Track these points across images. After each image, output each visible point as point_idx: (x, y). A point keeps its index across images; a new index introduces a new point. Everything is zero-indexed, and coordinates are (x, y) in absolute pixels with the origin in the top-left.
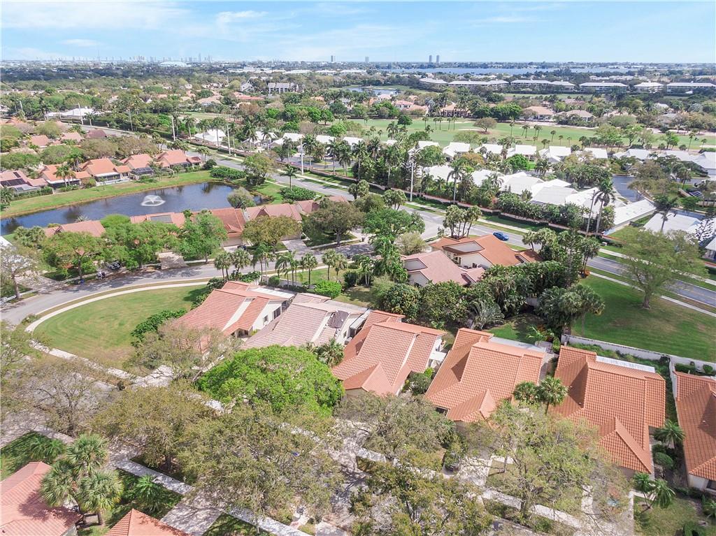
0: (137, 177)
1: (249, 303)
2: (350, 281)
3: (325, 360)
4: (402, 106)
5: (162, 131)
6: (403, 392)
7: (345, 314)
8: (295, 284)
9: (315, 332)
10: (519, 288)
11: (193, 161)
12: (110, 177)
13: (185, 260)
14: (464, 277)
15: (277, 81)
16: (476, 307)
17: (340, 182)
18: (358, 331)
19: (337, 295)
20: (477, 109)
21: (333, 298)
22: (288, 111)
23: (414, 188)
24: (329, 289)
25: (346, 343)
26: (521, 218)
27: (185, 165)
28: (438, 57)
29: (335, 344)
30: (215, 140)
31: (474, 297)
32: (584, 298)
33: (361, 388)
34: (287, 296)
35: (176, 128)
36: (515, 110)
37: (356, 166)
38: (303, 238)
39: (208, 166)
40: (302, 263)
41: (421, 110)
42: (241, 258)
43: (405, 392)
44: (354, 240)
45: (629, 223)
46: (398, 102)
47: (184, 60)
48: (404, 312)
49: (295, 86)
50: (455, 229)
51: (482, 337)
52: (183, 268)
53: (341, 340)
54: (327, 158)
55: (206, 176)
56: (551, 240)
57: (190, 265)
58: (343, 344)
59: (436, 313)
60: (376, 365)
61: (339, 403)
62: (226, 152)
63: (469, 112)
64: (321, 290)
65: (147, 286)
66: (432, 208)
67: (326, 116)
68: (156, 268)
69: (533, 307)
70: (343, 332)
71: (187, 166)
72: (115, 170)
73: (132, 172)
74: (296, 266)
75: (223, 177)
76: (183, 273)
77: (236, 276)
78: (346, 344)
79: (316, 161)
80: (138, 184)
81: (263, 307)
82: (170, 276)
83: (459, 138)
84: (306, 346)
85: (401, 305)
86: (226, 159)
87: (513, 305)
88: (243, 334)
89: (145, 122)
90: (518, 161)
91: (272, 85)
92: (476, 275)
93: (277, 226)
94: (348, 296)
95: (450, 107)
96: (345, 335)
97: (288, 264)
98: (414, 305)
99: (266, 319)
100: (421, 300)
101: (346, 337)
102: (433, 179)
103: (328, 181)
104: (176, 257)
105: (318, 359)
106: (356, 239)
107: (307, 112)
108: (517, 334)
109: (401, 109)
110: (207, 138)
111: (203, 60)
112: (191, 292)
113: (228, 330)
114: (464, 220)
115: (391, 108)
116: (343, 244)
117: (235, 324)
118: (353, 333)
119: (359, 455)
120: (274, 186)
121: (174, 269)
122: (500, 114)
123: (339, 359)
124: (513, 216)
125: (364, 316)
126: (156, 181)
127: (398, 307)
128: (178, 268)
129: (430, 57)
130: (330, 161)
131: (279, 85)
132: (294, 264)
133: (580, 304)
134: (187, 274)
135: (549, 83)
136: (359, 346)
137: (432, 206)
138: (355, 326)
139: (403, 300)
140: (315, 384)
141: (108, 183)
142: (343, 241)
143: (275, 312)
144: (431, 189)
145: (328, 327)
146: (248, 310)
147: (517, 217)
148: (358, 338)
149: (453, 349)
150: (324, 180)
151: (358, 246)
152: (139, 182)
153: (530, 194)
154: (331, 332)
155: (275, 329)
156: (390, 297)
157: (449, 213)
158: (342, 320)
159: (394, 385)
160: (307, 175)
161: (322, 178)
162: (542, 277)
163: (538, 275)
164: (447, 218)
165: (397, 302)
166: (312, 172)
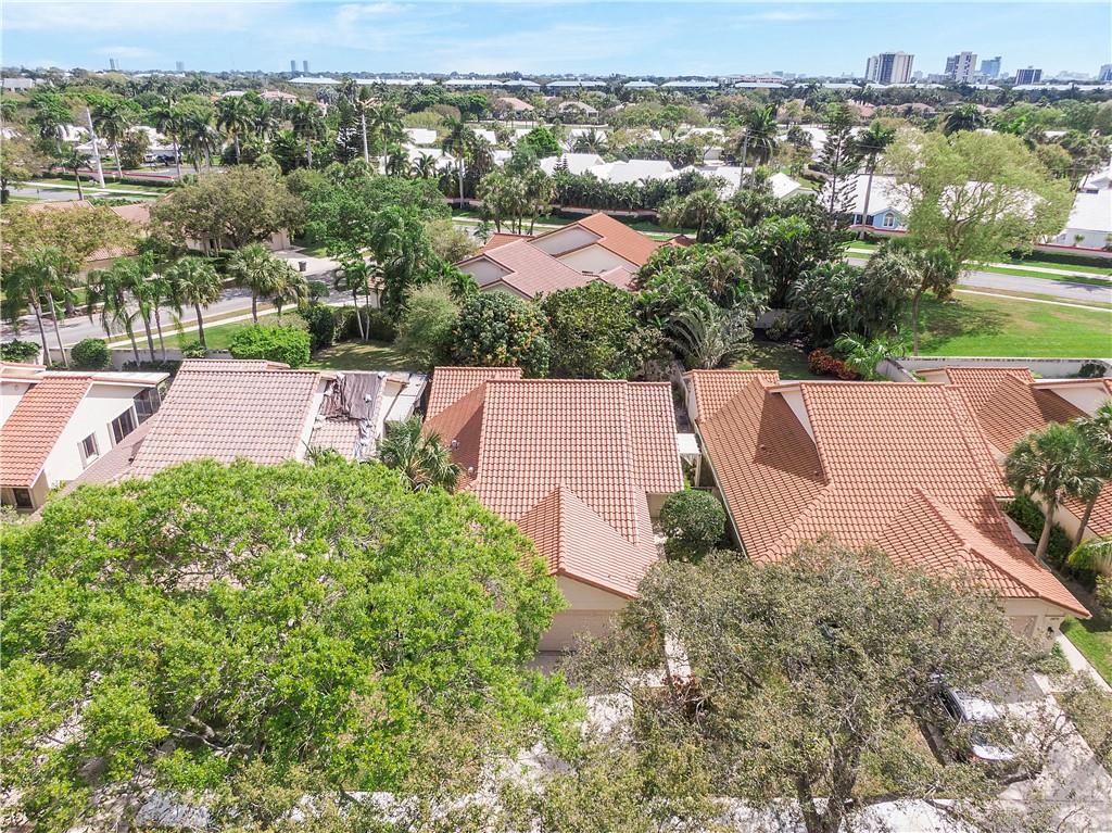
1: (15, 398)
2: (320, 331)
8: (159, 356)
9: (295, 436)
16: (684, 327)
19: (303, 359)
33: (561, 572)
34: (146, 378)
36: (478, 101)
51: (759, 377)
60: (554, 495)
64: (254, 348)
69: (760, 329)
70: (378, 432)
79: (129, 165)
81: (73, 405)
85: (509, 344)
94: (324, 367)
99: (88, 445)
127: (502, 349)
129: (293, 63)
135: (502, 84)
138: (401, 417)
139: (513, 328)
143: (115, 423)
145: (324, 424)
149: (703, 420)
150: (159, 191)
154: (342, 435)
155: (138, 456)
156: (471, 329)
157: (487, 191)
158: (368, 397)
159: (638, 539)
160: (111, 188)
161: (153, 189)
162: (776, 253)
163: (765, 252)
164: (486, 201)
165: (497, 338)
166: (124, 182)
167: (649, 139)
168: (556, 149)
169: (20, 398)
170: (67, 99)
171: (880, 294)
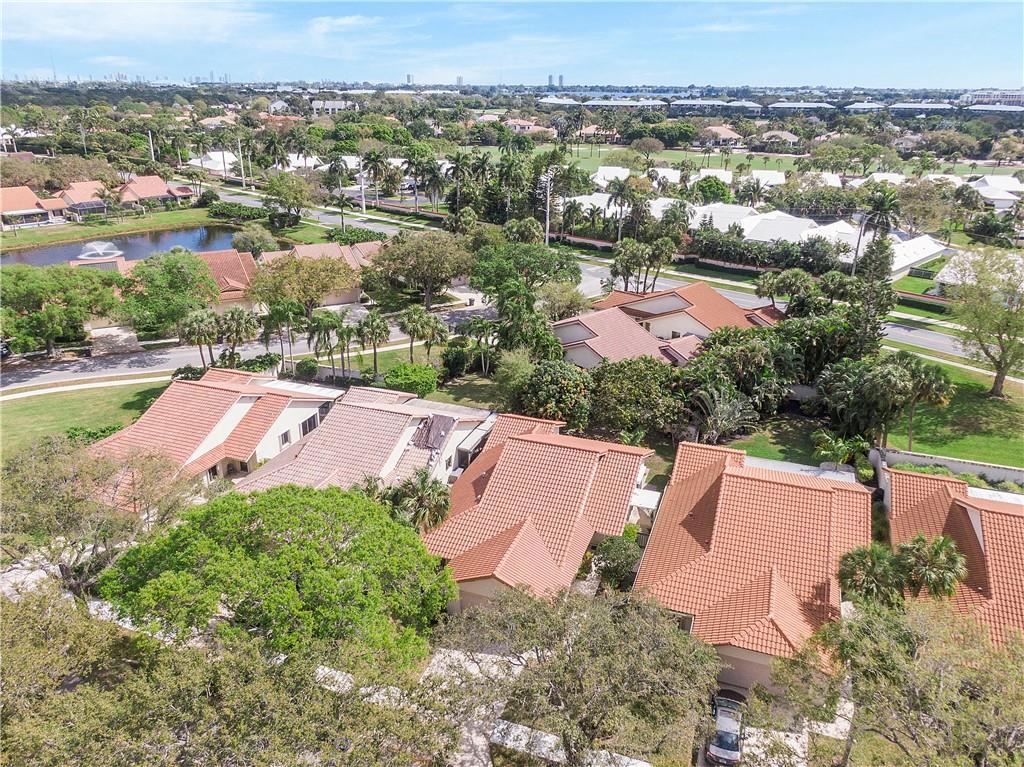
0: (79, 218)
1: (248, 406)
2: (454, 366)
3: (408, 517)
4: (518, 128)
5: (136, 157)
6: (578, 578)
7: (447, 423)
8: (347, 374)
9: (386, 456)
10: (779, 364)
11: (178, 194)
12: (28, 218)
13: (140, 339)
14: (665, 351)
15: (325, 99)
16: (702, 402)
17: (427, 222)
18: (475, 456)
19: (430, 390)
20: (630, 131)
21: (422, 396)
22: (342, 129)
23: (551, 224)
24: (414, 378)
25: (452, 480)
26: (734, 266)
27: (164, 200)
28: (561, 78)
29: (430, 480)
30: (220, 167)
31: (697, 383)
32: (914, 375)
33: (493, 576)
34: (331, 393)
35: (156, 151)
36: (687, 131)
37: (454, 194)
38: (364, 300)
39: (203, 202)
40: (360, 332)
41: (546, 132)
42: (239, 324)
43: (585, 578)
44: (455, 303)
45: (907, 272)
46: (511, 122)
47: (187, 79)
48: (564, 415)
49: (354, 106)
50: (631, 279)
51: (729, 456)
52: (133, 353)
53: (441, 473)
54: (406, 192)
55: (201, 216)
56: (807, 287)
57: (148, 348)
58: (445, 482)
59: (627, 413)
60: (521, 524)
61: (445, 621)
62: (239, 184)
63: (618, 136)
64: (399, 380)
65: (56, 385)
66: (584, 256)
67: (401, 138)
68: (80, 354)
69: (797, 402)
70: (445, 457)
71: (168, 202)
72: (39, 205)
73: (70, 209)
74: (349, 336)
75: (229, 217)
76: (132, 362)
77: (230, 361)
78: (450, 482)
79: (387, 193)
80: (77, 228)
81: (278, 413)
82: (106, 367)
83: (610, 162)
84: (365, 486)
85: (558, 402)
86: (239, 194)
87: (770, 396)
88: (236, 468)
89: (108, 145)
90: (710, 186)
91: (318, 104)
92: (685, 347)
93: (313, 274)
94: (449, 393)
95: (591, 130)
96: (448, 464)
97: (332, 334)
98: (584, 402)
99: (285, 437)
100: (593, 391)
101: (451, 469)
102: (583, 209)
103: (406, 221)
104: (123, 335)
105: (393, 515)
106: (459, 302)
107: (371, 132)
108: (780, 451)
109: (517, 131)
110: (207, 165)
111: (217, 80)
112: (139, 394)
113: (200, 461)
114: (648, 263)
115: (501, 129)
116: (438, 310)
117: (218, 448)
118: (464, 459)
119: (496, 738)
120: (315, 228)
121: (115, 355)
122: (666, 137)
123: (439, 513)
124: (721, 263)
125: (486, 426)
126: (111, 223)
127: (552, 405)
128: (123, 353)
129: (550, 77)
130: (408, 194)
131: (329, 104)
132: (344, 335)
133: (910, 385)
134: (139, 362)
135: (726, 104)
136: (480, 485)
137: (583, 253)
138: (469, 446)
139: (562, 391)
140: (385, 575)
141: (26, 226)
142: (436, 306)
143: (304, 424)
144: (579, 227)
145: (412, 448)
146: (247, 420)
147: (727, 265)
148: (476, 469)
149: (672, 483)
150: (401, 220)
151: (463, 312)
152: (82, 225)
153: (742, 230)
154: (420, 457)
155: (300, 455)
156: (534, 387)
157: (620, 252)
158: (443, 433)
159: (564, 564)
160: (370, 214)
161: (397, 217)
162: (815, 343)
163: (807, 341)
164: (617, 261)
165: (549, 397)
166: (379, 210)
167: (822, 185)
168: (723, 195)
169: (252, 404)
170: (360, 130)
171: (874, 396)
